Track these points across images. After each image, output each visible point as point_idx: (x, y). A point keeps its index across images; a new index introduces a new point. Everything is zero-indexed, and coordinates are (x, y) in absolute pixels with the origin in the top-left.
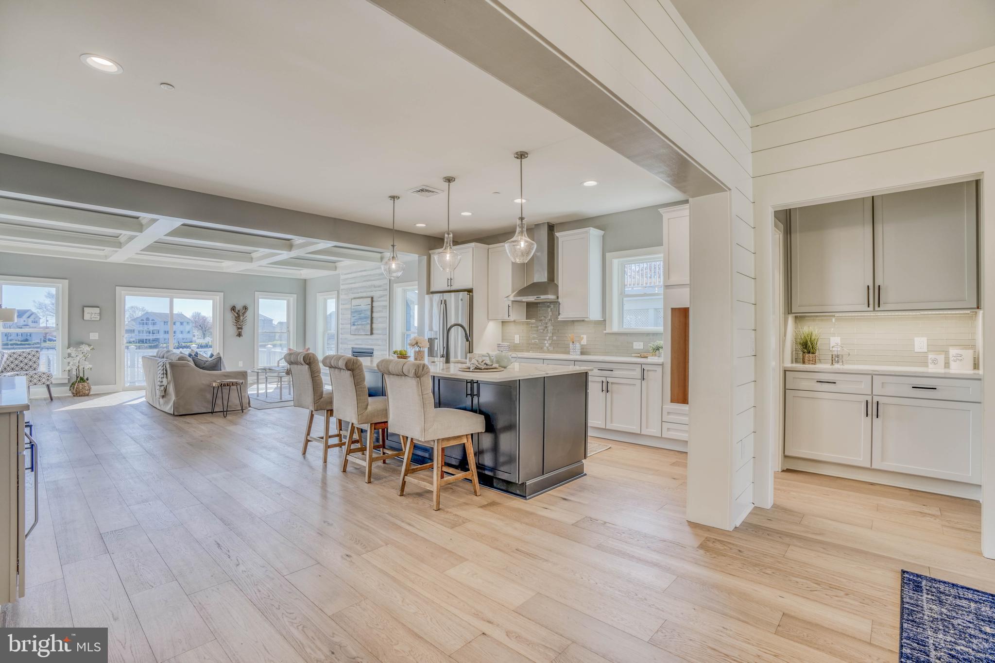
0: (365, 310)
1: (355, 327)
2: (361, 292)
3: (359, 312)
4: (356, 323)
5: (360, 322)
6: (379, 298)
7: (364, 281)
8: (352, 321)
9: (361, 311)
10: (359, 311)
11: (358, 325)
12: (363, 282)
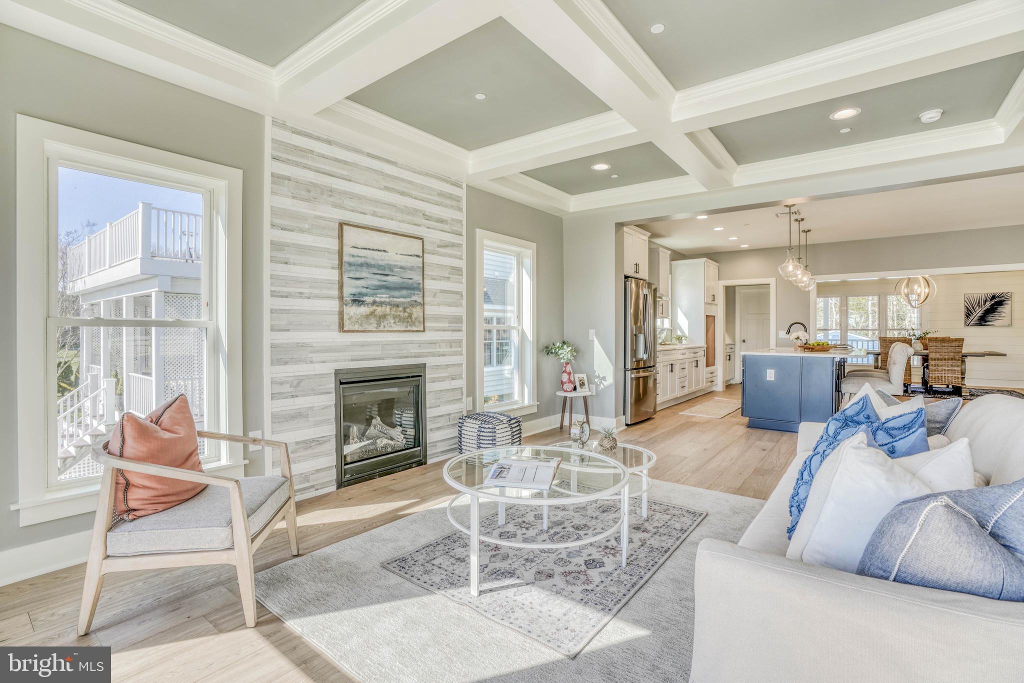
0: (401, 268)
1: (363, 310)
2: (374, 214)
3: (384, 270)
4: (369, 299)
5: (383, 297)
6: (439, 246)
7: (387, 188)
8: (348, 291)
9: (390, 267)
10: (379, 267)
11: (374, 303)
12: (380, 189)
